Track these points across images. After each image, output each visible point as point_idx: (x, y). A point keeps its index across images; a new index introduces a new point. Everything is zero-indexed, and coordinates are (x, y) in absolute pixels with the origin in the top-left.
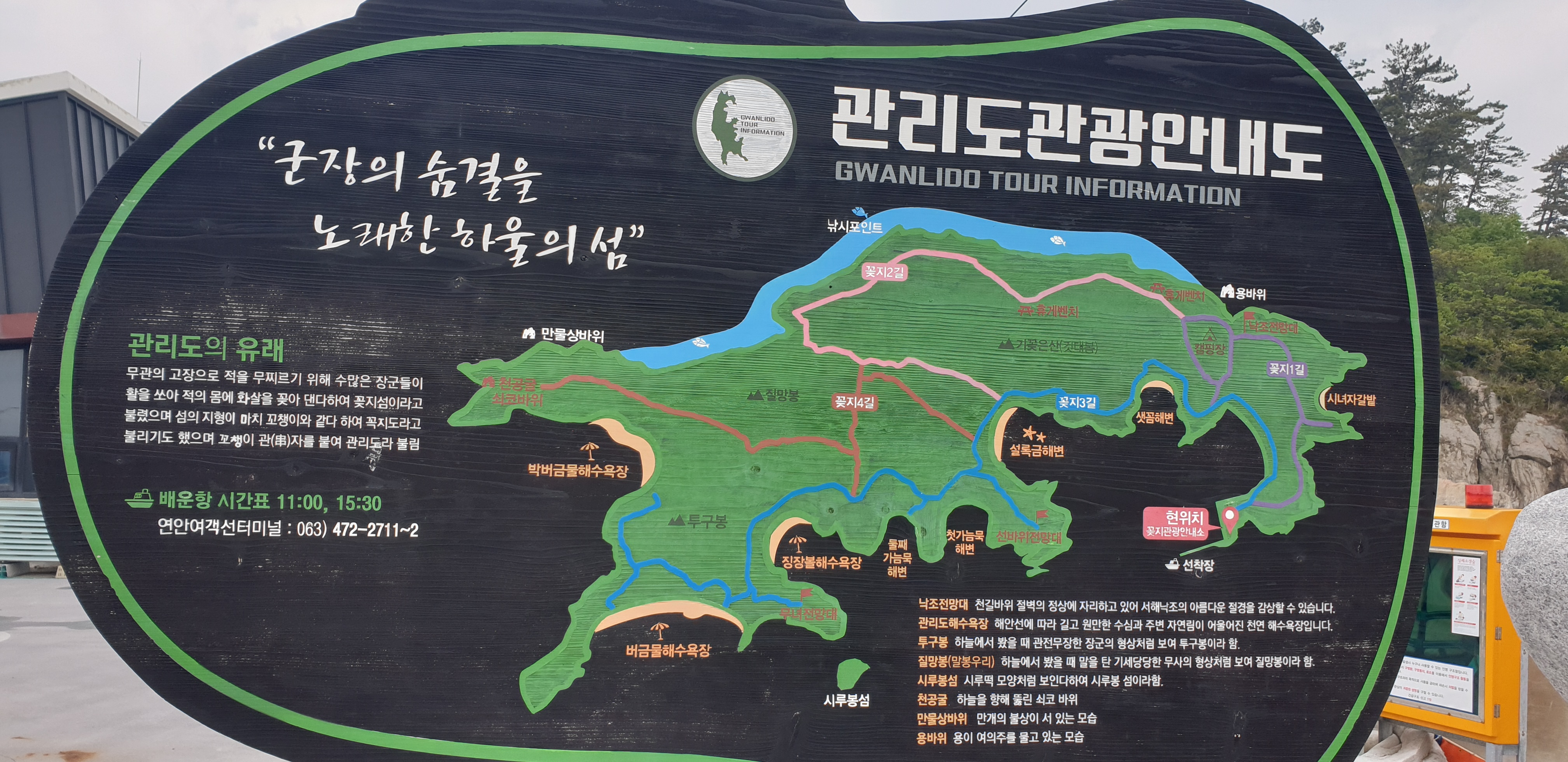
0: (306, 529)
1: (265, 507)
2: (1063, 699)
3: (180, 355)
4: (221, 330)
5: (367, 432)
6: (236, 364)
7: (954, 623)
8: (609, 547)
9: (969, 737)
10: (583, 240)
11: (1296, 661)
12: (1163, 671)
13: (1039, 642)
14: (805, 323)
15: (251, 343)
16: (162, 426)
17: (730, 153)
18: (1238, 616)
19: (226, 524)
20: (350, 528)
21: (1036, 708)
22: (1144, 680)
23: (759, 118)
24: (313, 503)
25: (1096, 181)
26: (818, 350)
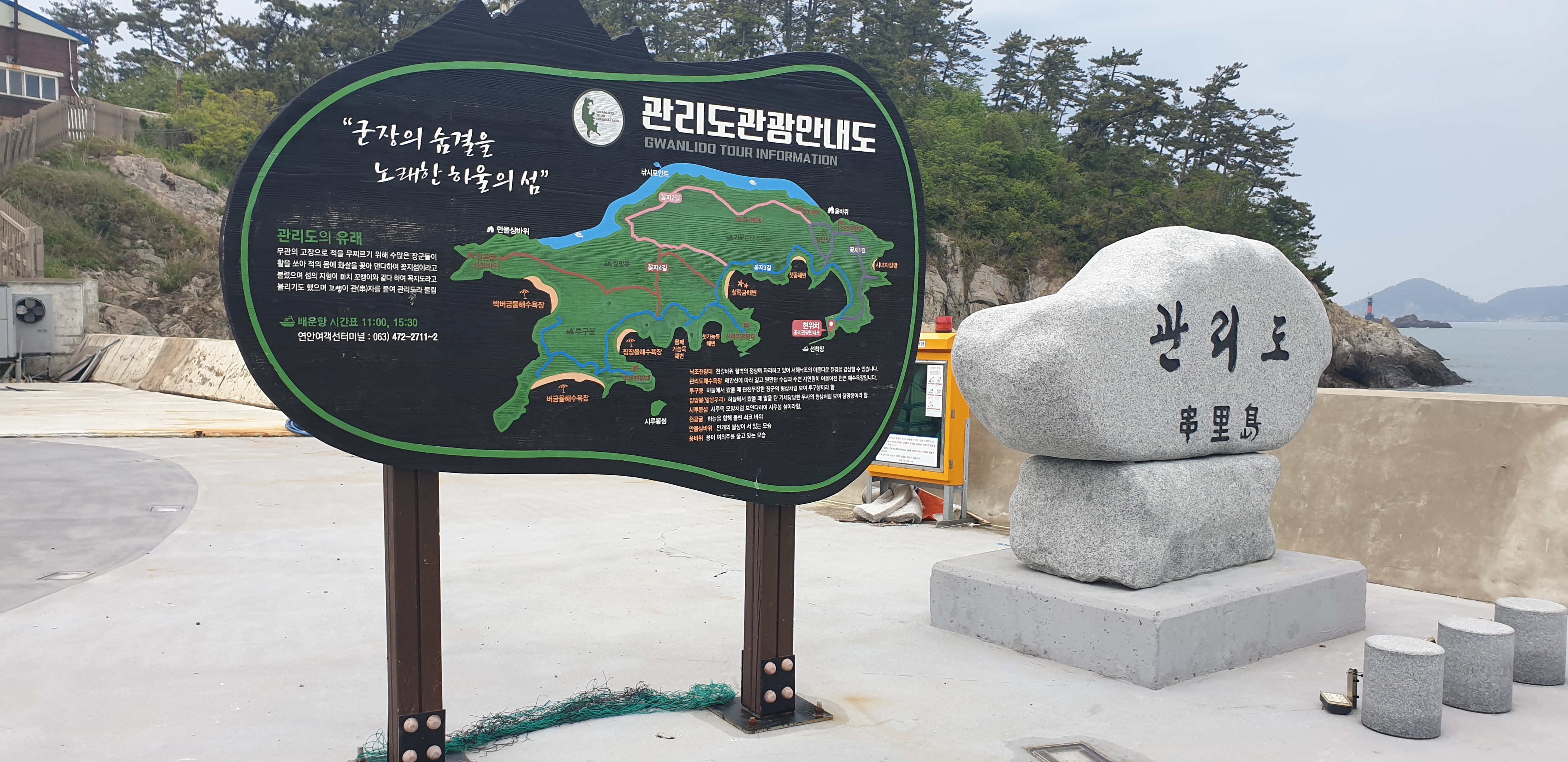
0: (377, 337)
1: (355, 325)
2: (756, 417)
3: (306, 241)
4: (327, 226)
5: (408, 283)
6: (337, 247)
7: (706, 381)
8: (536, 345)
9: (713, 437)
10: (517, 178)
11: (861, 395)
12: (801, 401)
13: (745, 389)
14: (632, 224)
15: (344, 234)
16: (298, 281)
17: (591, 131)
18: (835, 374)
19: (335, 335)
20: (402, 336)
21: (744, 422)
22: (792, 406)
23: (605, 113)
24: (381, 323)
25: (770, 151)
26: (638, 240)
